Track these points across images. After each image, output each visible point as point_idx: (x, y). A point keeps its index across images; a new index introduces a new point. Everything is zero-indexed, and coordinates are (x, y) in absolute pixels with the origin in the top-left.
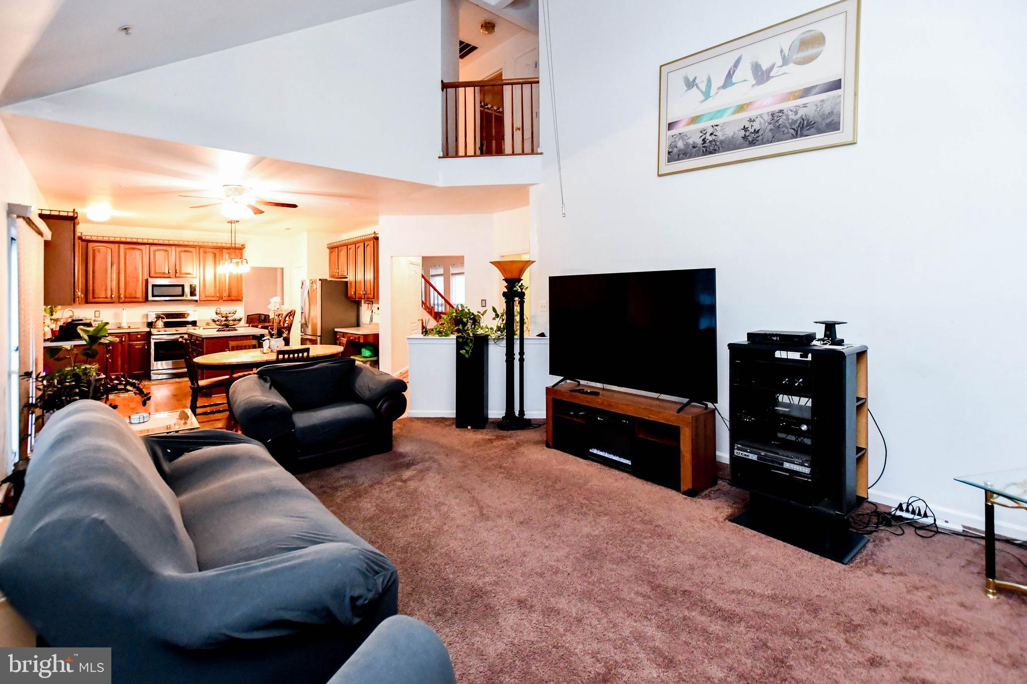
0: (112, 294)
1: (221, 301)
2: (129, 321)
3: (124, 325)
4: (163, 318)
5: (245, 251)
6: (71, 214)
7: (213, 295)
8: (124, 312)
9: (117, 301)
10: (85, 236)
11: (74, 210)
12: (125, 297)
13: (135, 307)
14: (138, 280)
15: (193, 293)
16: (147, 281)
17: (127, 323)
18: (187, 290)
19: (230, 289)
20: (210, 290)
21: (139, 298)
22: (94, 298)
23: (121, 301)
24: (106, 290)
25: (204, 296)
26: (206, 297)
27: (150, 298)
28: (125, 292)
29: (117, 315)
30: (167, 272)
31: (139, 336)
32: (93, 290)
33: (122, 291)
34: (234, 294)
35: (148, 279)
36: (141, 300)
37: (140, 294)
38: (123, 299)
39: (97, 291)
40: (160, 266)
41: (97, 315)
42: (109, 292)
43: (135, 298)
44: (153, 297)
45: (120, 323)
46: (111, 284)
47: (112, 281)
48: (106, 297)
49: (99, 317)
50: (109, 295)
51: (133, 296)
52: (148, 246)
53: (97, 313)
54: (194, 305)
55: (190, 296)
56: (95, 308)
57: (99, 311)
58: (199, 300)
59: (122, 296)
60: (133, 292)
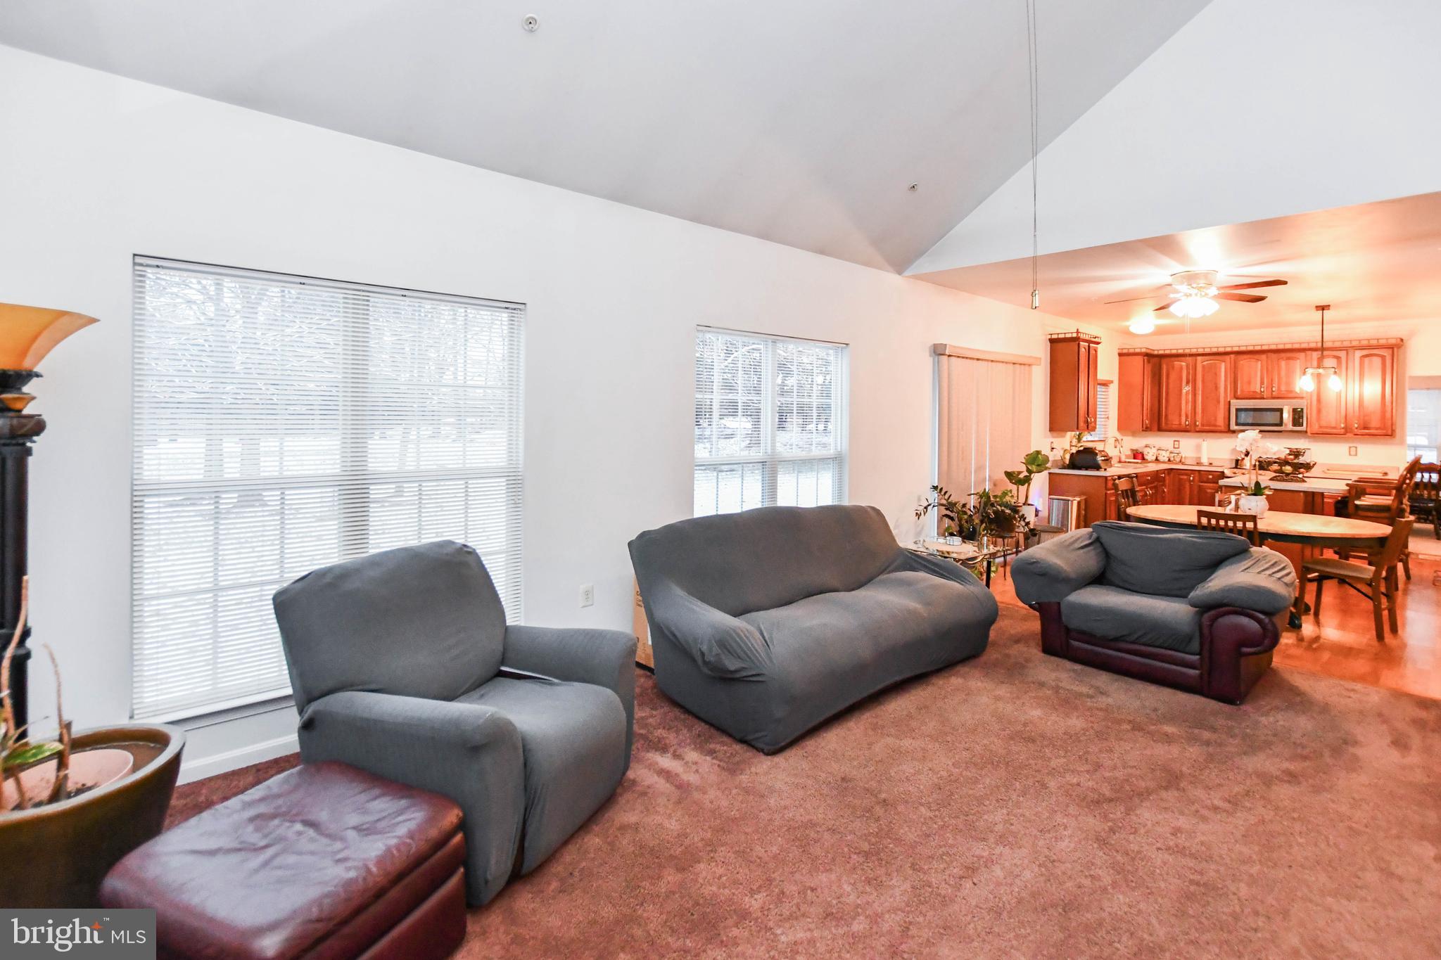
0: (1186, 421)
1: (1351, 435)
2: (1212, 456)
3: (1205, 460)
6: (1074, 335)
7: (1334, 424)
8: (1204, 444)
9: (1193, 429)
10: (1158, 350)
12: (1203, 425)
14: (1219, 402)
15: (1297, 421)
16: (1230, 403)
17: (1209, 458)
18: (1287, 416)
19: (1366, 415)
20: (1330, 417)
22: (1167, 424)
23: (1197, 430)
24: (1180, 413)
25: (1317, 427)
26: (1321, 427)
27: (1233, 427)
28: (1203, 417)
29: (1198, 448)
30: (1258, 391)
32: (1166, 416)
33: (1199, 415)
34: (1375, 424)
35: (1231, 401)
36: (1222, 428)
37: (1221, 422)
38: (1200, 427)
39: (1170, 417)
40: (1249, 383)
41: (1176, 446)
42: (1183, 418)
43: (1215, 426)
44: (1237, 424)
45: (1200, 458)
46: (1186, 407)
47: (1187, 403)
48: (1180, 424)
49: (1179, 447)
50: (1183, 421)
51: (1212, 424)
52: (1232, 355)
53: (1176, 442)
54: (1306, 440)
55: (1293, 426)
56: (1171, 436)
57: (1178, 441)
58: (1308, 432)
59: (1198, 423)
60: (1212, 418)
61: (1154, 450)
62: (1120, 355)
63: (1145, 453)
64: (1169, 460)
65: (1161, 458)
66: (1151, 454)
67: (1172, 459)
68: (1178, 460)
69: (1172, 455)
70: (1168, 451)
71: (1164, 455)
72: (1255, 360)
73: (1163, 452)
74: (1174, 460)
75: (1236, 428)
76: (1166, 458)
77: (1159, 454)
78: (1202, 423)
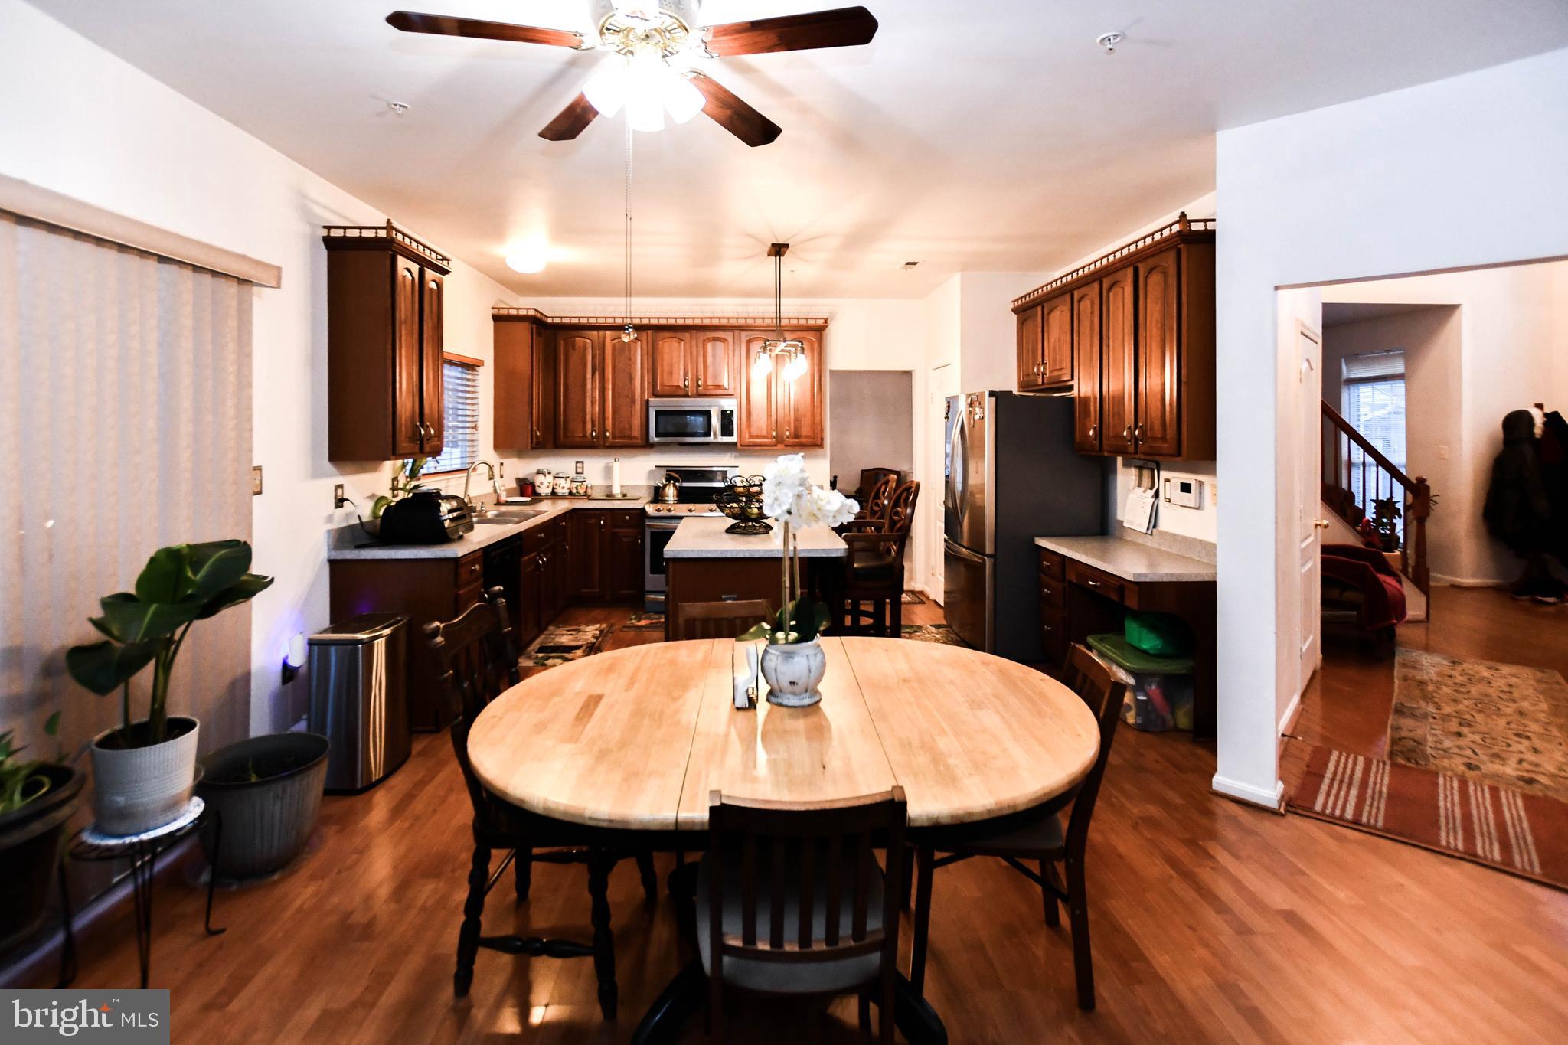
0: (592, 432)
1: (780, 446)
2: (625, 484)
3: (616, 491)
4: (676, 480)
5: (826, 332)
6: (382, 233)
7: (765, 433)
8: (616, 465)
9: (601, 443)
11: (389, 222)
12: (614, 436)
14: (633, 401)
15: (727, 430)
16: (648, 403)
17: (622, 487)
18: (716, 422)
19: (797, 419)
20: (760, 423)
21: (636, 438)
22: (568, 437)
23: (607, 444)
24: (584, 422)
25: (747, 437)
26: (751, 437)
27: (654, 439)
28: (614, 425)
29: (608, 471)
30: (682, 385)
31: (627, 517)
32: (566, 422)
33: (609, 423)
34: (805, 431)
35: (650, 400)
36: (639, 441)
37: (636, 432)
38: (610, 440)
39: (571, 425)
40: (671, 373)
41: (579, 470)
42: (589, 426)
43: (630, 437)
44: (657, 436)
45: (610, 487)
46: (592, 410)
47: (593, 403)
48: (584, 436)
49: (582, 473)
50: (589, 432)
51: (626, 434)
52: (650, 332)
53: (579, 465)
54: (733, 454)
55: (722, 435)
56: (573, 455)
57: (582, 462)
58: (738, 444)
59: (608, 434)
60: (627, 426)
61: (550, 478)
62: (497, 319)
63: (537, 483)
64: (571, 493)
65: (560, 491)
66: (546, 484)
67: (574, 491)
68: (582, 492)
69: (574, 485)
70: (568, 480)
71: (563, 488)
72: (677, 340)
73: (562, 481)
74: (578, 493)
75: (656, 439)
76: (567, 492)
77: (556, 485)
78: (613, 433)
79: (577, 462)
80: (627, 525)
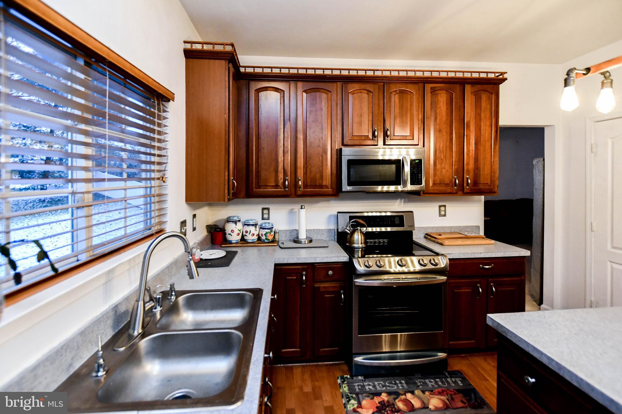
0: (284, 182)
1: (461, 193)
2: (308, 229)
3: (303, 236)
5: (501, 86)
7: (447, 181)
8: (303, 211)
9: (294, 192)
10: (245, 67)
12: (305, 186)
13: (318, 202)
14: (326, 152)
15: (416, 179)
16: (339, 152)
18: (407, 169)
19: (477, 168)
21: (326, 187)
22: (259, 187)
23: (299, 193)
24: (276, 171)
25: (431, 184)
26: (438, 183)
27: (346, 188)
28: (305, 173)
30: (371, 136)
31: (330, 272)
32: (258, 172)
33: (301, 172)
35: (341, 149)
36: (330, 190)
37: (327, 180)
38: (302, 189)
39: (263, 174)
40: (360, 123)
41: (266, 216)
42: (281, 176)
43: (321, 186)
44: (349, 184)
45: (297, 232)
46: (284, 159)
47: (285, 153)
48: (275, 186)
49: (268, 219)
50: (281, 181)
51: (318, 183)
52: (339, 84)
53: (266, 212)
54: (403, 200)
55: (411, 184)
56: (259, 203)
57: (268, 209)
58: (422, 193)
59: (300, 183)
60: (318, 176)
61: (240, 225)
62: (189, 54)
63: (228, 231)
64: (259, 239)
65: (250, 238)
66: (236, 232)
67: (264, 238)
68: (271, 238)
69: (264, 232)
70: (258, 228)
71: (254, 234)
72: (366, 92)
73: (252, 229)
74: (266, 239)
75: (349, 188)
76: (255, 237)
77: (247, 232)
78: (304, 183)
79: (263, 209)
80: (331, 279)
